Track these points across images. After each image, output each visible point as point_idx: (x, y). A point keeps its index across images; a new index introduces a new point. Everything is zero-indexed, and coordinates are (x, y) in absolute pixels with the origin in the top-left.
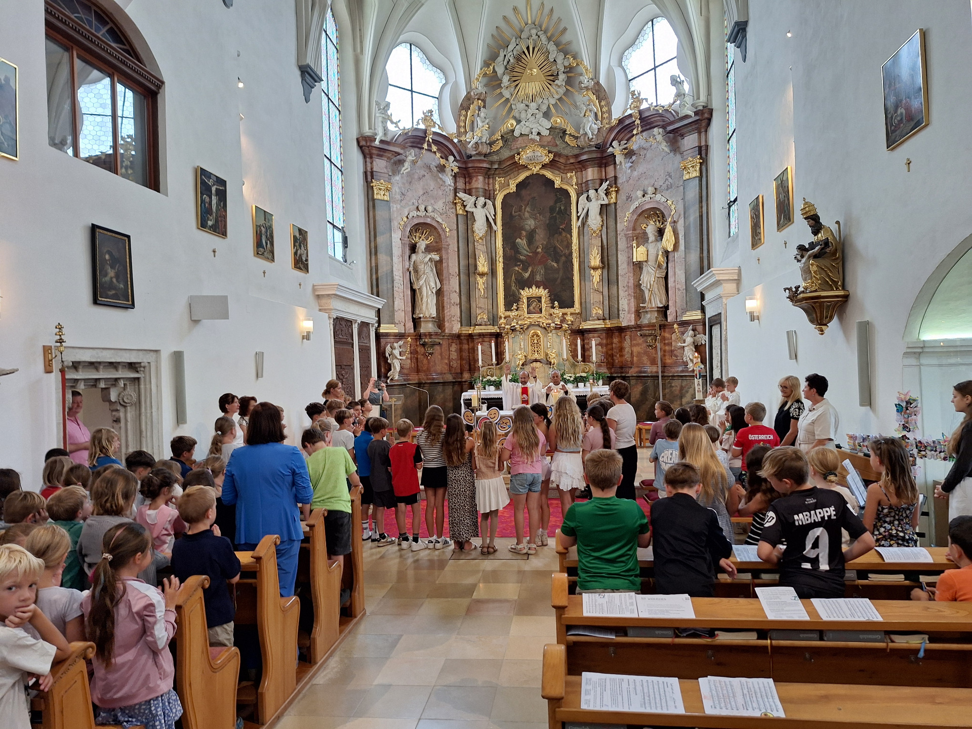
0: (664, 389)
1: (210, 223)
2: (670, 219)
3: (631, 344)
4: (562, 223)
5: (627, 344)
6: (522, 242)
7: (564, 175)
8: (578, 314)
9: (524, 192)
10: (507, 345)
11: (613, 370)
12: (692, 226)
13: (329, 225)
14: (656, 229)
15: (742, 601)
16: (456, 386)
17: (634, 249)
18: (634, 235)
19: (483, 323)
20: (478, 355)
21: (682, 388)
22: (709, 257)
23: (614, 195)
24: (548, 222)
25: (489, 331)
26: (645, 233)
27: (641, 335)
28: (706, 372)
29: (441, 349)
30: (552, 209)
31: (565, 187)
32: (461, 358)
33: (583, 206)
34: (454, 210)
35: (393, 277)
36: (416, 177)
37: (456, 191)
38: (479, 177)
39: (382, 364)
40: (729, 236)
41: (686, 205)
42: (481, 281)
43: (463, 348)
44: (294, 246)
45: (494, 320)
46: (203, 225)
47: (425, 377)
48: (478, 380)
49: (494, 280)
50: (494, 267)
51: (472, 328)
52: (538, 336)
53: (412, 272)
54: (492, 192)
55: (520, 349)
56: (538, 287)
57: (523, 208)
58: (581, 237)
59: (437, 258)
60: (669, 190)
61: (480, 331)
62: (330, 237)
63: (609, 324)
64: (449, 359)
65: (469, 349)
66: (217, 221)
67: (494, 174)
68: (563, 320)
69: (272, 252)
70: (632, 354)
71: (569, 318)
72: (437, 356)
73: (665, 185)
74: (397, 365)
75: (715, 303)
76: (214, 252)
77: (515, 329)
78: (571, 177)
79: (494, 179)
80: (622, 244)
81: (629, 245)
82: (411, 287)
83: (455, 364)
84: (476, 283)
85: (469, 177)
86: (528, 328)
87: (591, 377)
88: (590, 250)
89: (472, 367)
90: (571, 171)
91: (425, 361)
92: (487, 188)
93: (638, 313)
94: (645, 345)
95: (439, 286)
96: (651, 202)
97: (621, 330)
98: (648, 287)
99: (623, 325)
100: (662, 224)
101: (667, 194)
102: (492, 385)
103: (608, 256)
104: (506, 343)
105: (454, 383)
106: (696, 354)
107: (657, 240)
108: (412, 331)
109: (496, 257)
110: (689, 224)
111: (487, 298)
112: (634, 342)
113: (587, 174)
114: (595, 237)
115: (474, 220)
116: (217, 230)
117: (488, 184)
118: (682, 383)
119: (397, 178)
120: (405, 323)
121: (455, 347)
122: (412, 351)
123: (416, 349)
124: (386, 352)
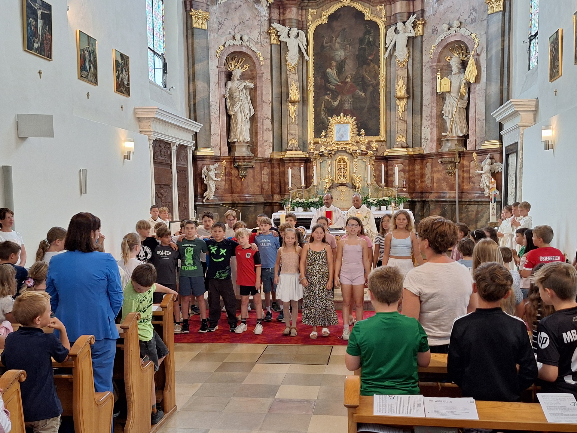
0: (461, 213)
1: (36, 45)
2: (473, 52)
3: (432, 171)
4: (371, 55)
5: (428, 171)
6: (332, 72)
7: (373, 8)
8: (383, 141)
9: (335, 24)
10: (316, 170)
11: (414, 195)
12: (493, 58)
13: (149, 51)
14: (460, 62)
15: (524, 405)
16: (267, 207)
17: (438, 81)
18: (438, 67)
19: (294, 148)
20: (288, 178)
21: (478, 212)
22: (508, 89)
23: (420, 28)
24: (357, 53)
25: (299, 156)
26: (449, 66)
27: (442, 163)
28: (501, 198)
29: (254, 172)
30: (361, 41)
31: (374, 19)
32: (273, 181)
33: (391, 38)
34: (268, 40)
35: (210, 103)
36: (233, 6)
37: (270, 21)
38: (293, 8)
39: (199, 185)
40: (529, 69)
41: (489, 39)
42: (292, 109)
43: (275, 171)
44: (117, 70)
45: (304, 145)
46: (29, 47)
47: (238, 198)
48: (287, 202)
49: (305, 108)
50: (305, 95)
51: (283, 153)
52: (344, 161)
53: (228, 98)
54: (305, 23)
55: (328, 173)
56: (346, 114)
57: (334, 39)
58: (389, 68)
59: (251, 85)
60: (474, 24)
61: (291, 156)
62: (150, 63)
63: (411, 152)
64: (261, 182)
65: (280, 172)
66: (42, 44)
67: (307, 6)
68: (369, 147)
69: (96, 76)
70: (432, 180)
71: (374, 145)
72: (249, 180)
73: (470, 19)
74: (212, 186)
75: (512, 133)
76: (40, 73)
77: (323, 154)
78: (381, 10)
79: (307, 10)
80: (427, 75)
81: (433, 77)
82: (227, 113)
83: (267, 187)
84: (288, 110)
85: (283, 8)
86: (335, 154)
87: (393, 201)
88: (396, 81)
89: (283, 190)
90: (380, 3)
91: (239, 183)
92: (300, 20)
93: (440, 142)
94: (444, 172)
95: (253, 112)
96: (456, 35)
97: (423, 157)
98: (450, 117)
99: (425, 153)
100: (466, 57)
101: (471, 28)
102: (301, 207)
103: (413, 87)
104: (315, 167)
105: (265, 204)
106: (493, 180)
107: (460, 72)
108: (227, 154)
109: (307, 86)
110: (491, 58)
111: (297, 125)
112: (435, 169)
113: (395, 7)
114: (402, 68)
115: (287, 50)
116: (43, 53)
117: (302, 15)
118: (478, 208)
119: (215, 8)
120: (220, 147)
121: (267, 171)
122: (226, 173)
123: (231, 172)
124: (203, 173)
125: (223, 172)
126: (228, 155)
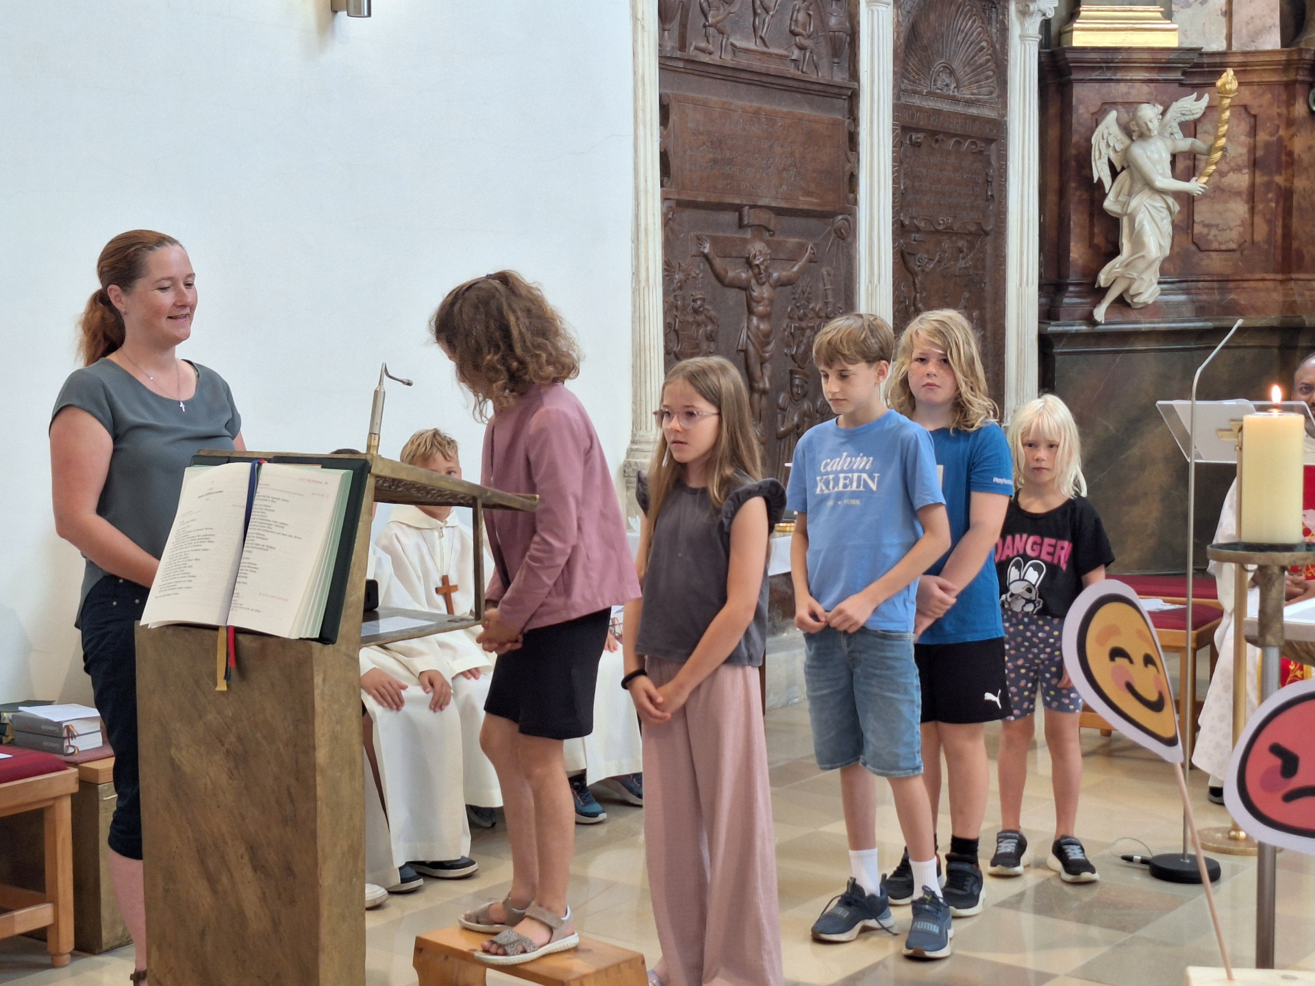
108: (1272, 41)
122: (1260, 153)
123: (1286, 143)
124: (1095, 154)
126: (1277, 46)
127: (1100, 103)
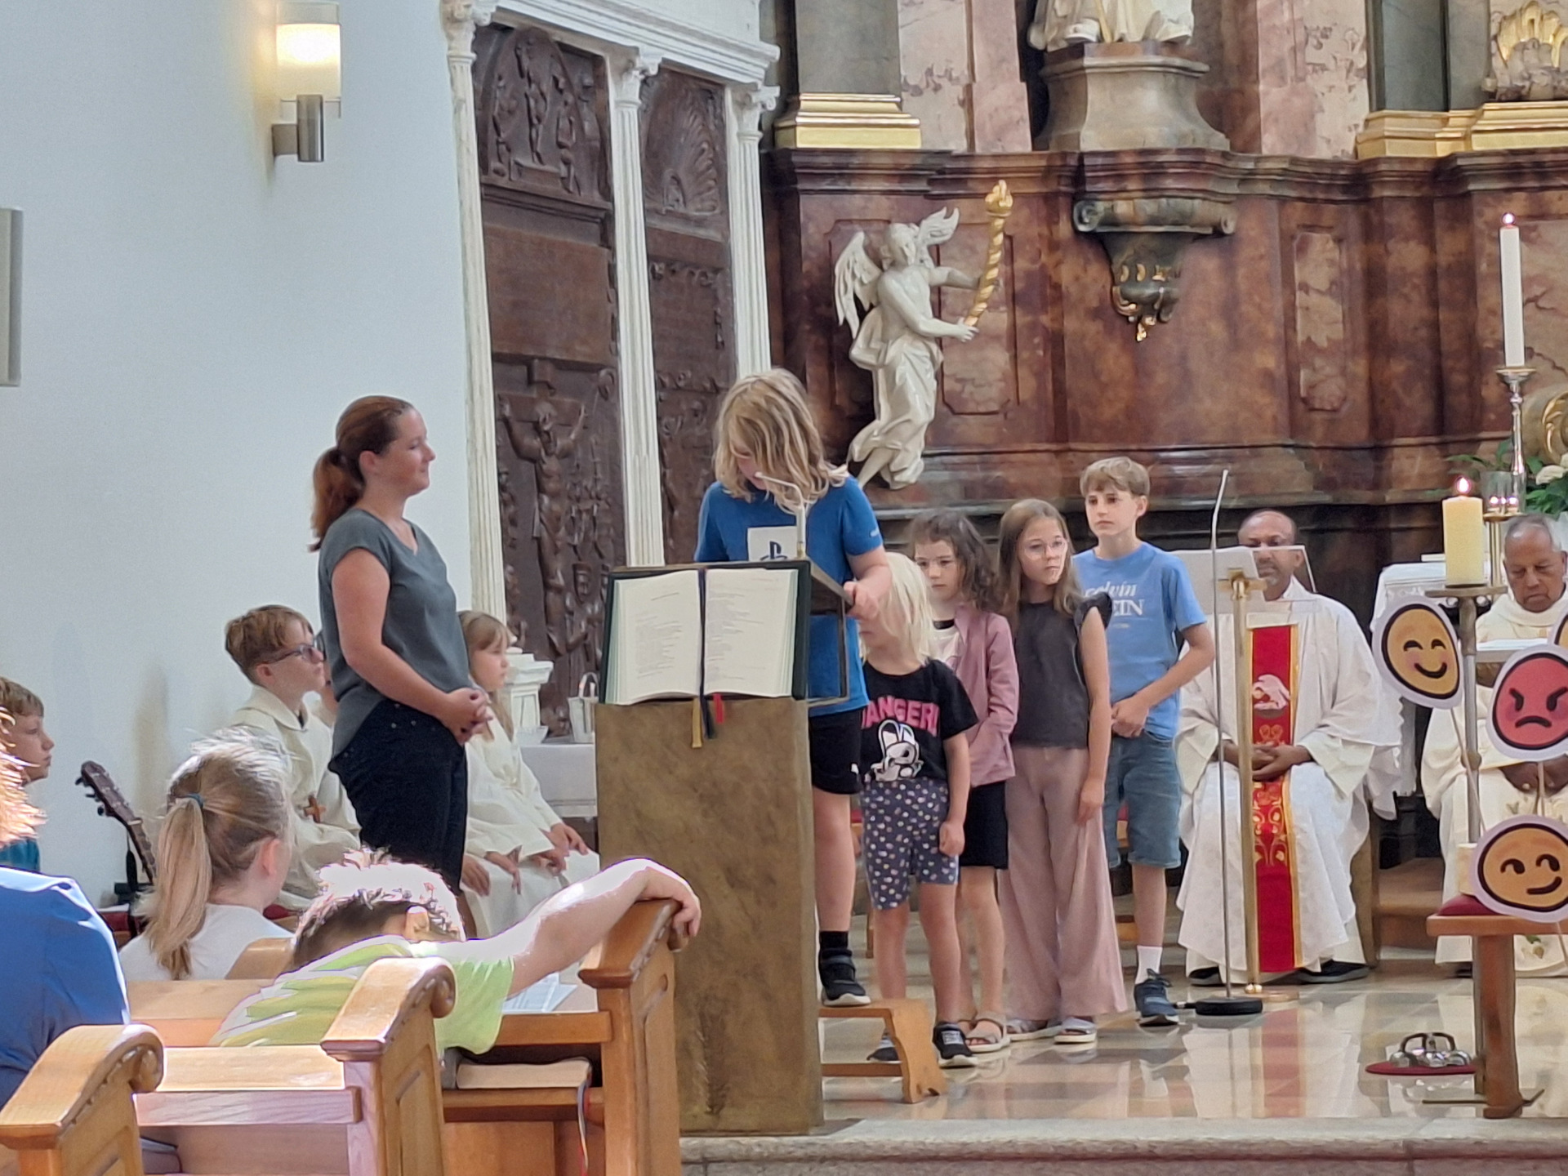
19: (1541, 82)
29: (1230, 269)
32: (1377, 342)
51: (1458, 117)
61: (1518, 141)
64: (1287, 345)
74: (910, 384)
83: (1335, 384)
108: (1021, 139)
120: (968, 89)
121: (1331, 262)
122: (1019, 286)
123: (1051, 272)
124: (839, 286)
125: (993, 273)
126: (1029, 149)
127: (833, 222)
